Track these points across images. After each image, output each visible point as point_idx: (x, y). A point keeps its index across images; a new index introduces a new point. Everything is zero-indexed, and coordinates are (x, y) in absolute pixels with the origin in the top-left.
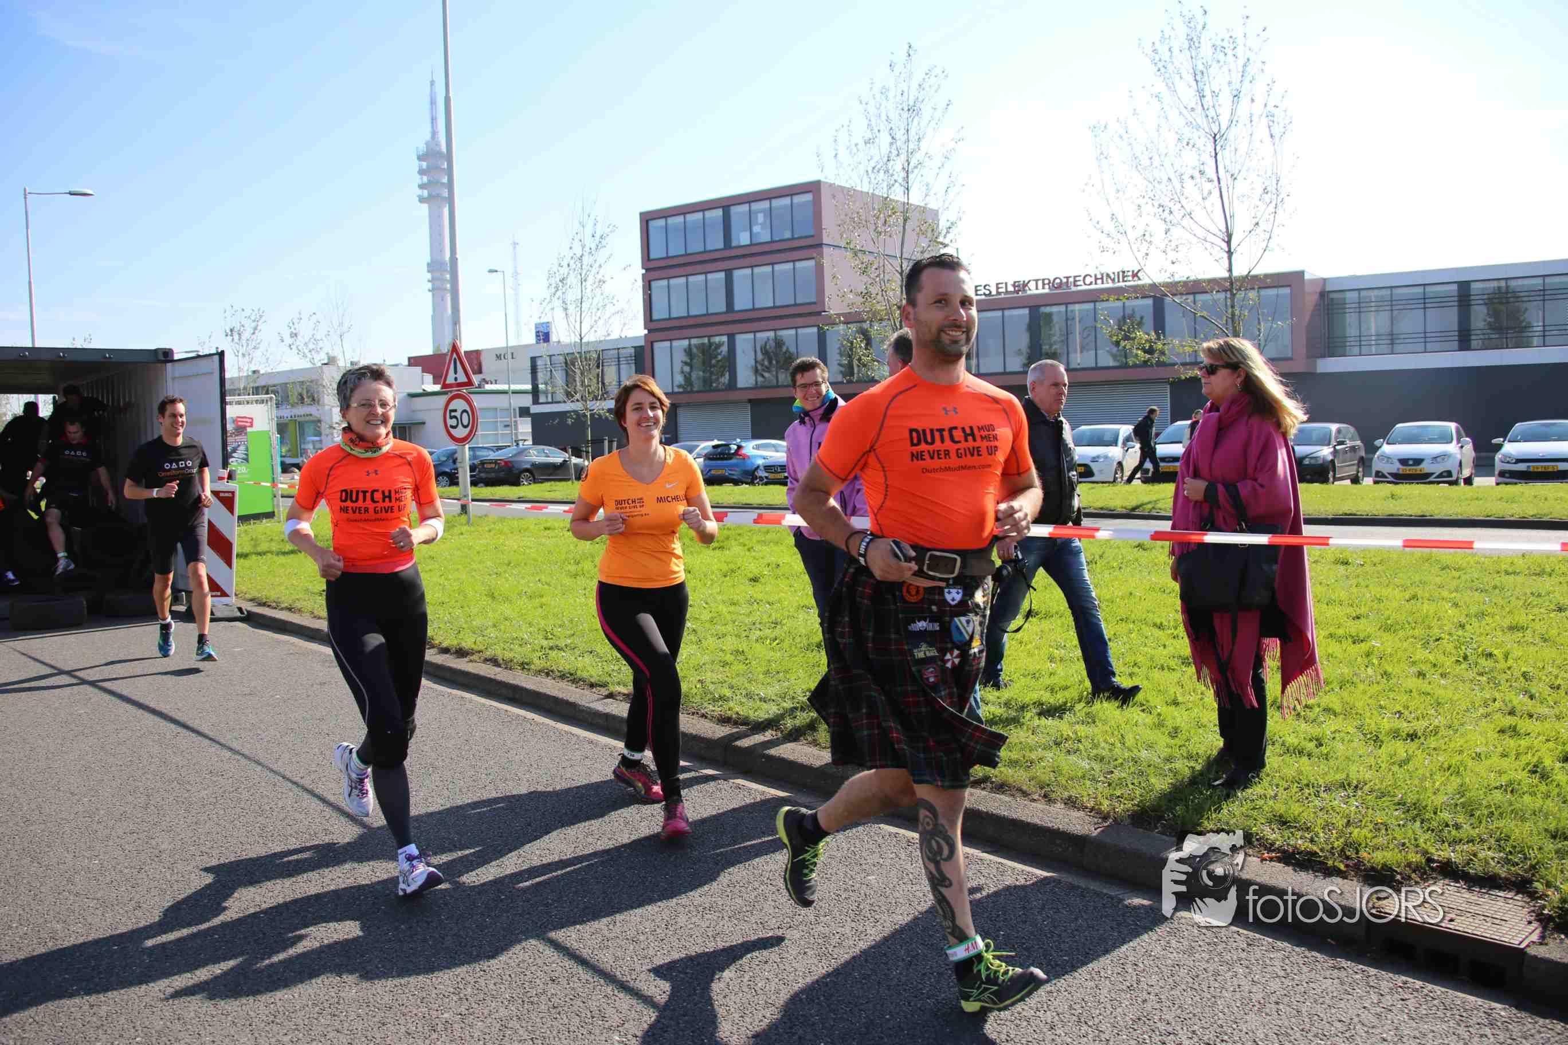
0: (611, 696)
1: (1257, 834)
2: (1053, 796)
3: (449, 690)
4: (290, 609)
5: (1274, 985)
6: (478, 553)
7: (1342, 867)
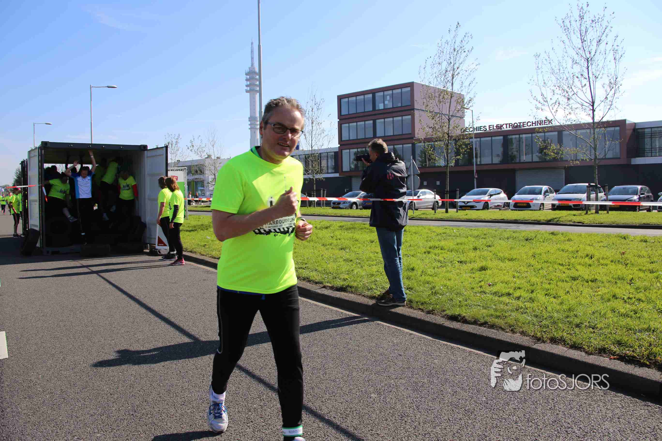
0: (324, 287)
1: (608, 348)
2: (515, 330)
4: (191, 252)
5: (617, 411)
7: (648, 363)
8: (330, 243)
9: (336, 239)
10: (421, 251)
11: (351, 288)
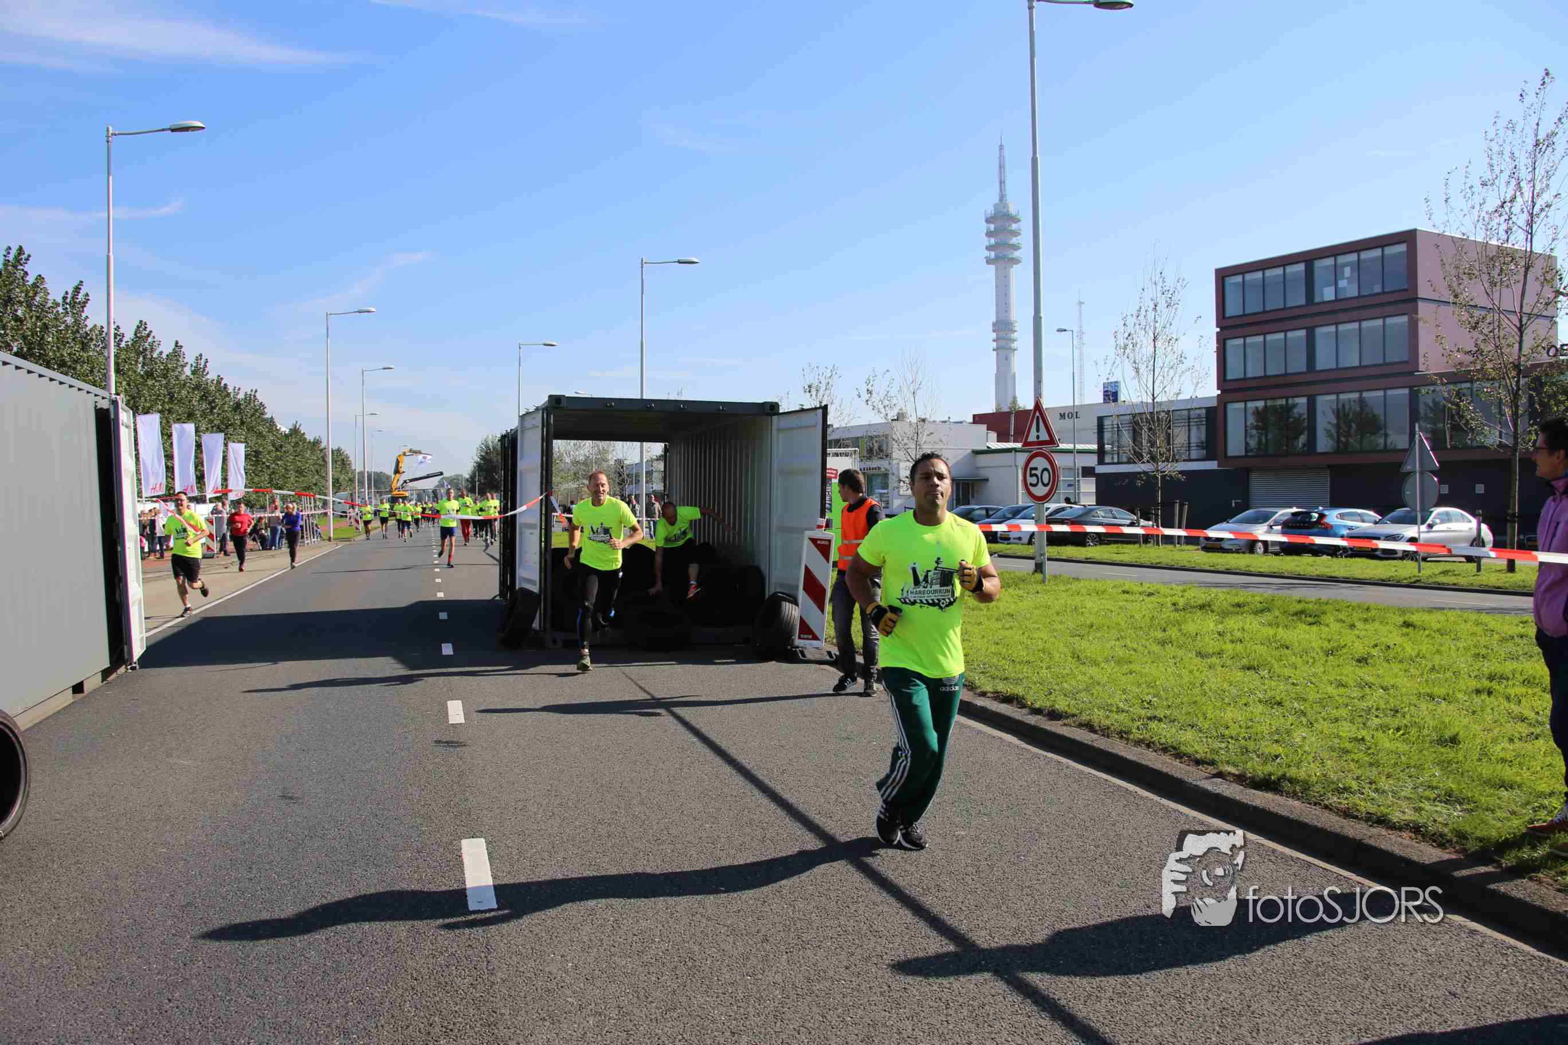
0: (1220, 775)
3: (1045, 753)
6: (1058, 614)
8: (1217, 649)
9: (1232, 642)
10: (1468, 687)
11: (1291, 783)
